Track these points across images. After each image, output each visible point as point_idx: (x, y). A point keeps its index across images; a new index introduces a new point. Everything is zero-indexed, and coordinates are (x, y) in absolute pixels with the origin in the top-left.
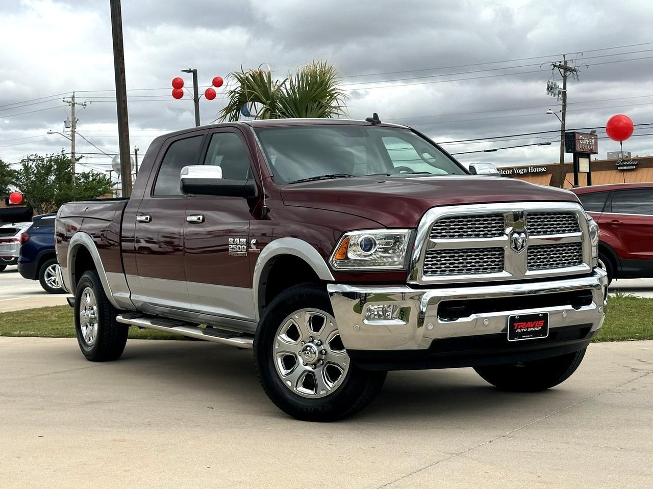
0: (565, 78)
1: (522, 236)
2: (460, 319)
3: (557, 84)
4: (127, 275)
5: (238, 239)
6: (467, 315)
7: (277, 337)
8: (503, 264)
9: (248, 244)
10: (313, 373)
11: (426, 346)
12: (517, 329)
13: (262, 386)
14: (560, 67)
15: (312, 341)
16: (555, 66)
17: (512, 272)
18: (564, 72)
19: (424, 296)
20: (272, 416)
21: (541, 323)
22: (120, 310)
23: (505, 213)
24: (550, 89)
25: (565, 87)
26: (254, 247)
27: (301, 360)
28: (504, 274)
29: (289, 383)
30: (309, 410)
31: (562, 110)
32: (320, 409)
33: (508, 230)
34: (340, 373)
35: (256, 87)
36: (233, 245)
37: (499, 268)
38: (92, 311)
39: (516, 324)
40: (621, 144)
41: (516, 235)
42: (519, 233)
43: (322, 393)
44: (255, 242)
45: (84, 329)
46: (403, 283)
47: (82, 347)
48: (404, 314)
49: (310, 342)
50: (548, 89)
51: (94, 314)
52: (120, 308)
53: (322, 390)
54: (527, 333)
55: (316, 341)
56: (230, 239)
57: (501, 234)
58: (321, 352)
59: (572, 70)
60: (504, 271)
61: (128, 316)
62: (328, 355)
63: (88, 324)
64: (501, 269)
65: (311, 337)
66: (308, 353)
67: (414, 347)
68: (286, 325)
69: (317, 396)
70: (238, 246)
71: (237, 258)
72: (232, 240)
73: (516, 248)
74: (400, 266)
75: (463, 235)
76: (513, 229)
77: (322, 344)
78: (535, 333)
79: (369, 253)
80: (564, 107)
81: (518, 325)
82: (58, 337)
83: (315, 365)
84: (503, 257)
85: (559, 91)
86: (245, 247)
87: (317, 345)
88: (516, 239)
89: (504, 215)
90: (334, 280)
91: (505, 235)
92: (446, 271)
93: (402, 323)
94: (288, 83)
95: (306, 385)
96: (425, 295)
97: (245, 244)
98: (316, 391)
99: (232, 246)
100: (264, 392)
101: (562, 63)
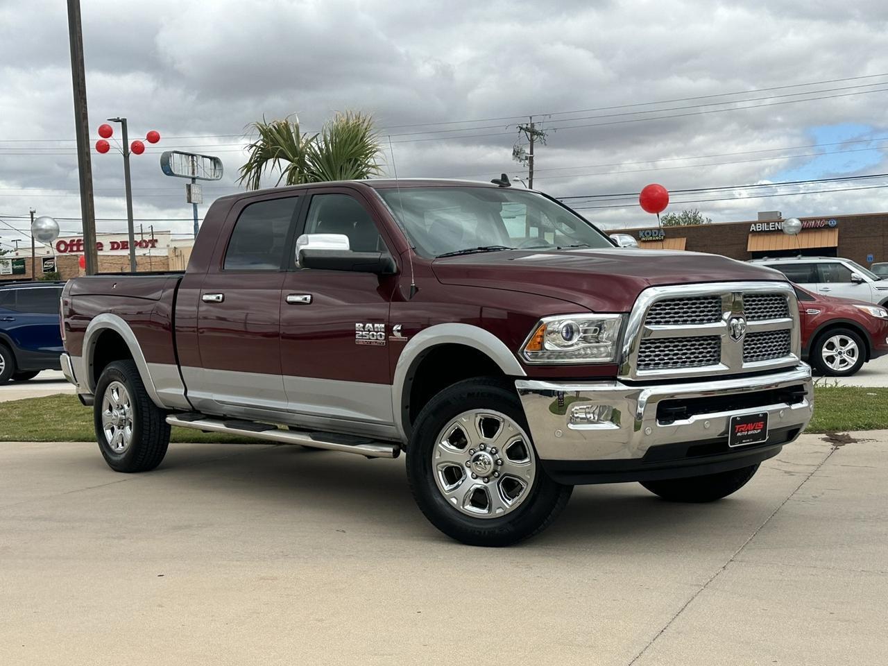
0: (532, 141)
1: (741, 322)
2: (676, 421)
3: (524, 149)
4: (182, 367)
5: (371, 325)
6: (687, 417)
7: (437, 445)
8: (719, 355)
9: (388, 330)
10: (486, 487)
11: (641, 455)
12: (738, 432)
13: (418, 504)
14: (527, 130)
15: (484, 450)
16: (521, 128)
17: (729, 365)
18: (531, 136)
19: (641, 395)
20: (433, 540)
21: (761, 424)
22: (165, 409)
23: (723, 295)
24: (516, 154)
25: (532, 153)
26: (398, 335)
27: (469, 472)
28: (720, 368)
29: (454, 501)
30: (483, 532)
31: (528, 177)
32: (497, 531)
33: (726, 315)
34: (522, 488)
35: (282, 141)
36: (362, 331)
37: (714, 360)
38: (122, 411)
39: (737, 427)
40: (658, 216)
41: (734, 321)
42: (738, 319)
43: (498, 511)
44: (399, 328)
45: (108, 433)
46: (613, 379)
47: (106, 455)
48: (615, 417)
49: (481, 450)
50: (514, 154)
51: (125, 414)
52: (165, 407)
53: (498, 508)
54: (747, 437)
55: (489, 449)
56: (357, 325)
57: (717, 320)
58: (496, 463)
59: (539, 134)
60: (720, 364)
61: (186, 417)
62: (504, 465)
63: (115, 427)
64: (717, 361)
65: (482, 444)
66: (480, 464)
67: (627, 455)
68: (449, 430)
69: (491, 515)
70: (371, 333)
71: (369, 348)
72: (361, 325)
73: (734, 336)
74: (609, 358)
75: (670, 321)
76: (731, 315)
77: (497, 452)
78: (754, 437)
79: (570, 343)
80: (531, 173)
81: (739, 428)
82: (44, 441)
83: (487, 478)
84: (719, 347)
85: (526, 157)
86: (384, 334)
87: (491, 453)
88: (735, 326)
89: (722, 297)
90: (526, 375)
91: (722, 321)
92: (650, 364)
93: (615, 427)
94: (321, 137)
95: (475, 503)
96: (643, 393)
97: (383, 330)
98: (490, 510)
99: (361, 333)
100: (420, 511)
101: (529, 126)
